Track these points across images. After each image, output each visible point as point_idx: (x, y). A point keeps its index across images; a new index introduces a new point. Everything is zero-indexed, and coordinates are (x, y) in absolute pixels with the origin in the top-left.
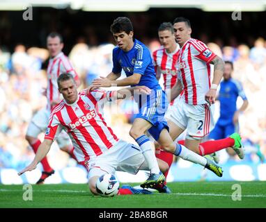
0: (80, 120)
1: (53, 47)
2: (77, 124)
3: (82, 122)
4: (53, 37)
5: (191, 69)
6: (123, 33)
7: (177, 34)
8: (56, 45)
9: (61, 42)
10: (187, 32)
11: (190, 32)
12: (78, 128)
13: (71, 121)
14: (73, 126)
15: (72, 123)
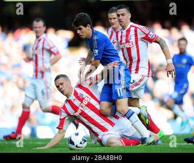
0: (80, 108)
1: (38, 29)
2: (79, 111)
3: (82, 109)
4: (38, 21)
5: (137, 47)
6: (81, 27)
7: (120, 18)
8: (40, 27)
9: (44, 26)
10: (128, 17)
11: (130, 17)
12: (80, 114)
13: (74, 111)
14: (77, 114)
15: (75, 112)
